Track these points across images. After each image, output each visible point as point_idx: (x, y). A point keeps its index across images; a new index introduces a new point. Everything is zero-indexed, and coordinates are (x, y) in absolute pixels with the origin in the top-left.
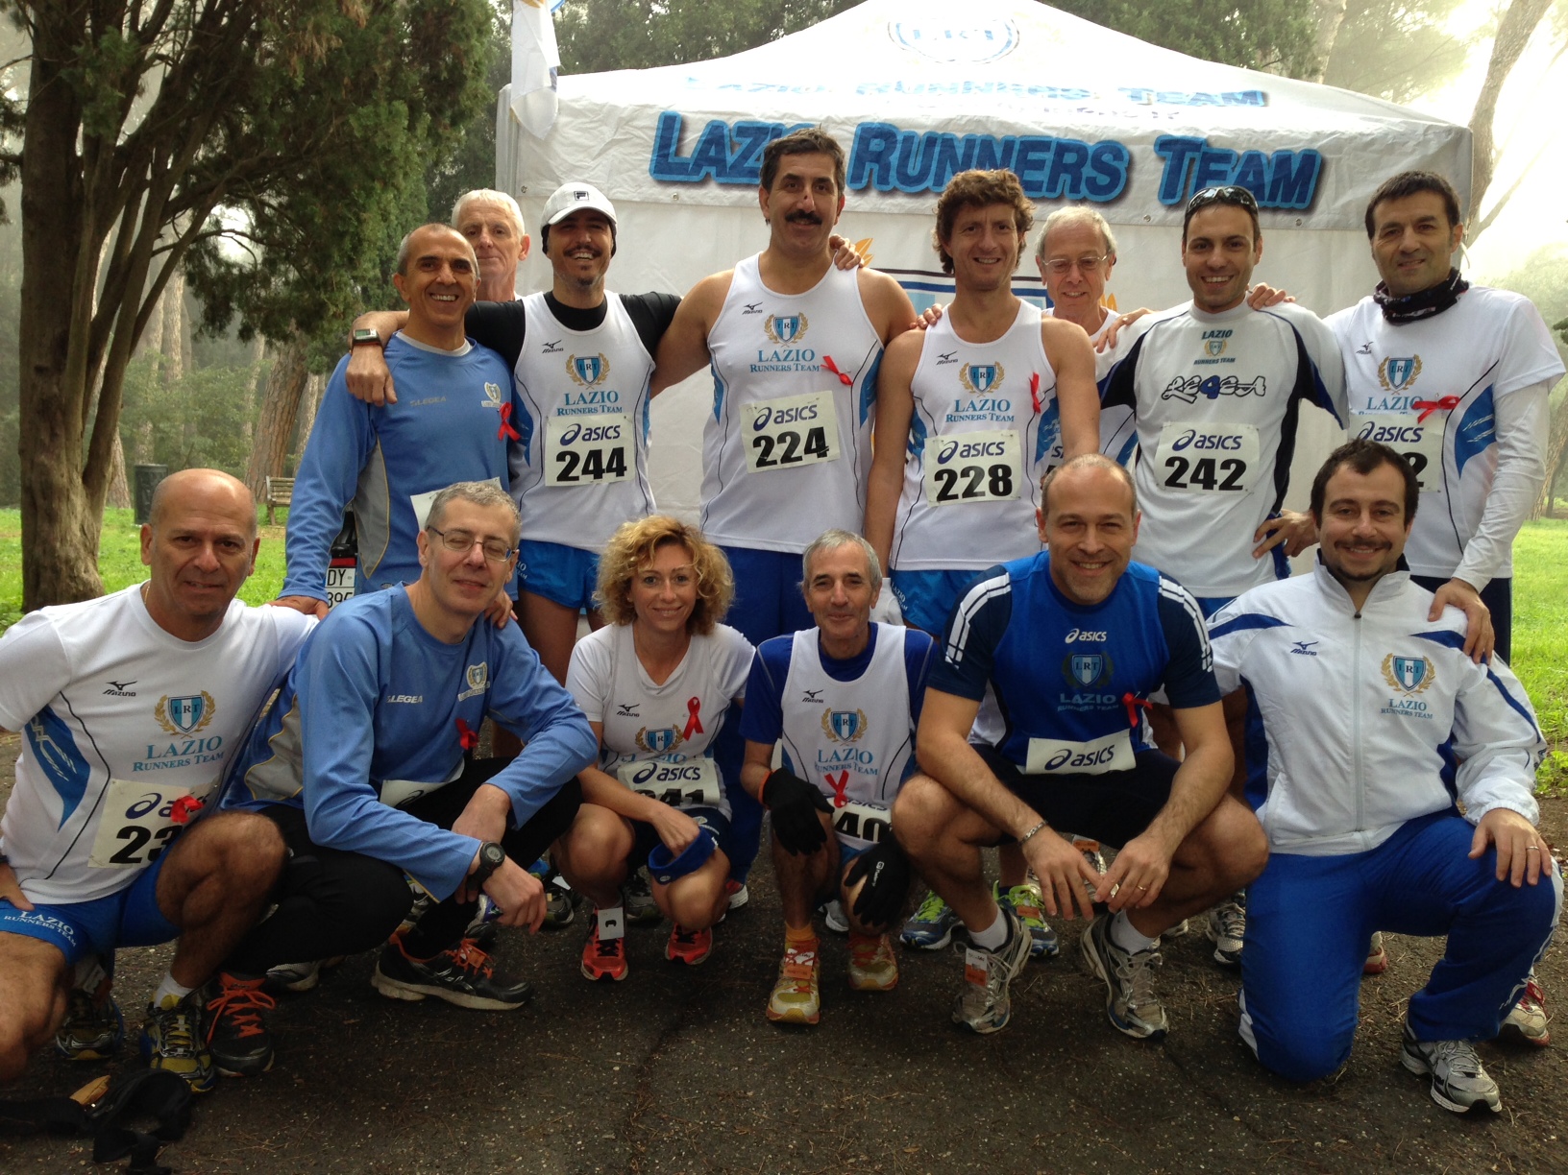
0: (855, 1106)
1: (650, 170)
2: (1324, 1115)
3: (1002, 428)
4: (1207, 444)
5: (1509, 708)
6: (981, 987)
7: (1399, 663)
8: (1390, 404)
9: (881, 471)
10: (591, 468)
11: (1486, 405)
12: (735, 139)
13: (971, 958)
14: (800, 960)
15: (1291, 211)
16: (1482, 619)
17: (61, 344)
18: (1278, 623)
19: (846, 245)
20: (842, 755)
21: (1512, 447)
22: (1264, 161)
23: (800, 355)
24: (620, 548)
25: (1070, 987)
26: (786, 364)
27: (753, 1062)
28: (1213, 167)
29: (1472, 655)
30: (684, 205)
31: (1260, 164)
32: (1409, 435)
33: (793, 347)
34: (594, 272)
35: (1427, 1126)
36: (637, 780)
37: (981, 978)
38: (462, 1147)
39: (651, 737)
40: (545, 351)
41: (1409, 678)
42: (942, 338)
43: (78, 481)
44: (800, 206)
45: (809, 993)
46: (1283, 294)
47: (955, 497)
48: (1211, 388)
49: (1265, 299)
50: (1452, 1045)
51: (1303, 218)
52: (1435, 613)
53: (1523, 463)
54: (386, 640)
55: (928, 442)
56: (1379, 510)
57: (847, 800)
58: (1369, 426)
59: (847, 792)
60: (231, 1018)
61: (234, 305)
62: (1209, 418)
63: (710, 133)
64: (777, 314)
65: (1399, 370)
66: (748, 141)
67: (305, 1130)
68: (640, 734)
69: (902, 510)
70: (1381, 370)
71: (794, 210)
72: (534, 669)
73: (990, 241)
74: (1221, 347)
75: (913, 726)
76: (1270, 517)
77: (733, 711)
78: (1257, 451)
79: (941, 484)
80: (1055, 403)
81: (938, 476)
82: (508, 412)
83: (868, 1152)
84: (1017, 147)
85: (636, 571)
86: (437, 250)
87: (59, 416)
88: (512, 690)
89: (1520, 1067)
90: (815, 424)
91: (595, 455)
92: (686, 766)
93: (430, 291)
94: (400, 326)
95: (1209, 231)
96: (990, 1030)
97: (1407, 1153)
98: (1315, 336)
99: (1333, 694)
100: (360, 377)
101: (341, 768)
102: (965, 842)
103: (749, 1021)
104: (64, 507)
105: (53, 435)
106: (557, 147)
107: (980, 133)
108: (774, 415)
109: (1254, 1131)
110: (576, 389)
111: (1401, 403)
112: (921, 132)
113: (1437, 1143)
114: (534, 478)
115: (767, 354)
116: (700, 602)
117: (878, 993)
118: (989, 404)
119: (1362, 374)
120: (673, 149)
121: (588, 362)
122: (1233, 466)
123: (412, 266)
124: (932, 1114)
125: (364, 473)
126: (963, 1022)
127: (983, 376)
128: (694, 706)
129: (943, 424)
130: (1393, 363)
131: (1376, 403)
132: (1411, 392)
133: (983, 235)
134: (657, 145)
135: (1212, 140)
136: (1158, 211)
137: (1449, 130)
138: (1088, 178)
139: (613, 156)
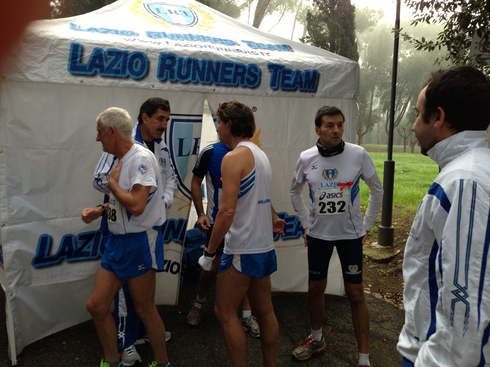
1: (68, 69)
8: (329, 185)
12: (108, 56)
15: (310, 92)
22: (302, 74)
28: (287, 75)
30: (86, 85)
32: (339, 195)
51: (313, 94)
58: (324, 194)
63: (96, 53)
66: (114, 57)
84: (221, 65)
111: (333, 185)
112: (185, 57)
130: (327, 171)
134: (71, 58)
135: (286, 65)
136: (270, 91)
137: (353, 64)
138: (247, 78)
139: (49, 62)
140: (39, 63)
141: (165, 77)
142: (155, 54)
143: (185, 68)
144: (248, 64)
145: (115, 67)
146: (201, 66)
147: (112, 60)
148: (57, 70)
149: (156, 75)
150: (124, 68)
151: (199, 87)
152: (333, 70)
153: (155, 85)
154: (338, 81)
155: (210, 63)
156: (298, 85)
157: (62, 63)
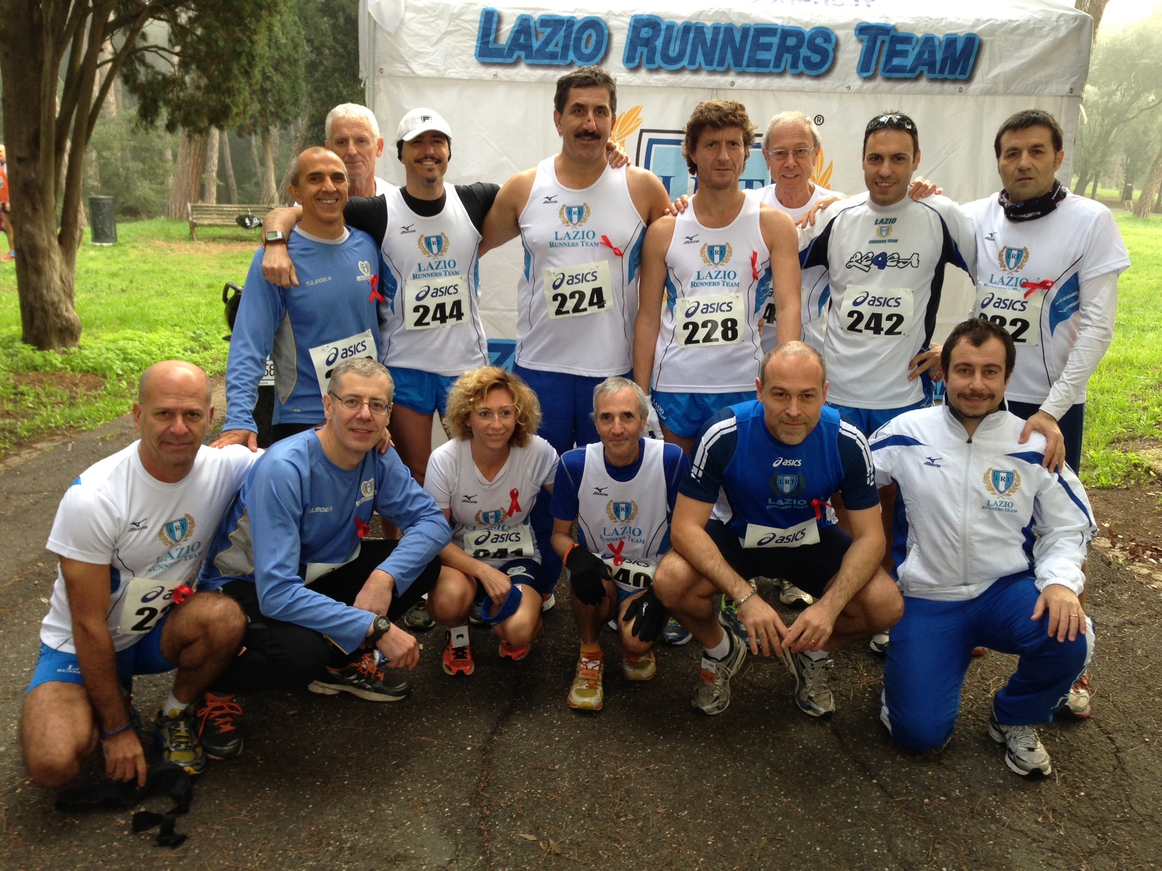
0: (626, 775)
1: (475, 54)
2: (932, 777)
3: (731, 292)
4: (877, 303)
5: (1072, 502)
6: (711, 684)
7: (996, 475)
8: (1006, 281)
9: (644, 319)
10: (438, 316)
11: (1073, 285)
12: (539, 29)
13: (705, 664)
14: (590, 666)
15: (955, 81)
16: (1056, 442)
17: (35, 140)
18: (917, 443)
19: (617, 149)
20: (620, 532)
21: (1089, 318)
22: (937, 43)
23: (585, 235)
24: (462, 390)
25: (771, 674)
26: (575, 241)
27: (559, 741)
28: (899, 47)
29: (1048, 467)
30: (501, 82)
31: (933, 46)
32: (1018, 306)
33: (580, 229)
34: (437, 173)
35: (999, 785)
36: (477, 542)
37: (712, 678)
38: (371, 814)
39: (486, 516)
40: (403, 232)
41: (1002, 485)
42: (688, 224)
43: (56, 243)
44: (585, 126)
45: (596, 689)
46: (934, 187)
47: (697, 342)
48: (881, 261)
49: (922, 192)
50: (1021, 728)
51: (964, 87)
52: (1024, 438)
53: (1097, 330)
54: (306, 473)
55: (678, 301)
56: (988, 370)
57: (623, 559)
58: (990, 296)
59: (622, 554)
60: (213, 720)
61: (161, 104)
62: (878, 284)
63: (520, 24)
64: (569, 204)
65: (1012, 257)
66: (549, 30)
67: (268, 802)
68: (478, 514)
69: (660, 348)
70: (1000, 255)
71: (581, 130)
72: (407, 481)
73: (725, 155)
74: (888, 230)
75: (669, 510)
76: (921, 352)
77: (543, 495)
78: (912, 307)
79: (687, 332)
80: (769, 271)
81: (686, 327)
82: (376, 281)
83: (634, 812)
84: (751, 33)
85: (474, 408)
86: (321, 168)
87: (38, 196)
88: (392, 497)
89: (1068, 736)
90: (596, 285)
91: (441, 307)
92: (510, 532)
93: (319, 197)
94: (298, 219)
95: (881, 149)
96: (717, 712)
97: (984, 807)
98: (957, 225)
99: (950, 495)
100: (272, 269)
101: (279, 566)
102: (703, 597)
103: (556, 707)
104: (47, 264)
105: (35, 209)
106: (406, 39)
107: (724, 21)
108: (567, 278)
109: (885, 791)
110: (425, 259)
111: (1013, 282)
112: (679, 22)
113: (1004, 799)
114: (398, 323)
115: (561, 234)
116: (517, 427)
117: (642, 682)
118: (722, 274)
119: (988, 255)
120: (492, 38)
121: (433, 239)
122: (895, 319)
123: (302, 180)
124: (675, 781)
125: (279, 333)
126: (698, 708)
127: (717, 253)
128: (514, 495)
129: (688, 288)
130: (1009, 250)
131: (996, 279)
132: (1021, 274)
133: (720, 151)
134: (481, 34)
135: (898, 26)
136: (856, 82)
137: (1076, 18)
138: (804, 57)
139: (447, 43)
140: (431, 47)
141: (637, 61)
142: (622, 19)
143: (678, 43)
144: (811, 27)
146: (709, 37)
147: (546, 35)
148: (459, 57)
149: (621, 58)
150: (566, 48)
151: (703, 78)
152: (1021, 31)
154: (1030, 57)
156: (925, 69)
157: (468, 45)
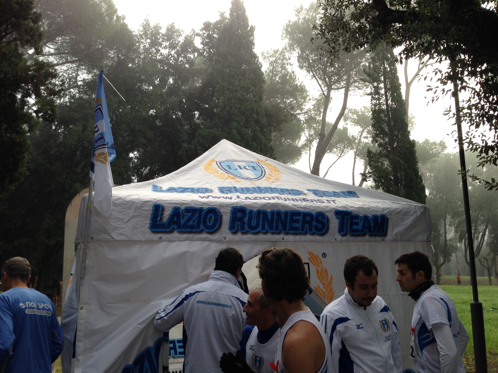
1: (149, 227)
15: (380, 236)
22: (370, 218)
28: (354, 221)
30: (164, 241)
51: (384, 238)
63: (174, 211)
84: (289, 215)
107: (276, 209)
112: (255, 210)
120: (159, 218)
134: (152, 217)
135: (352, 211)
136: (339, 237)
137: (422, 207)
138: (315, 226)
139: (133, 222)
140: (124, 224)
141: (236, 229)
142: (227, 208)
143: (255, 220)
144: (315, 212)
145: (191, 223)
146: (269, 217)
147: (188, 216)
148: (140, 229)
149: (228, 227)
150: (199, 223)
151: (269, 236)
152: (401, 213)
153: (226, 237)
154: (408, 224)
155: (279, 213)
156: (367, 230)
157: (145, 222)
